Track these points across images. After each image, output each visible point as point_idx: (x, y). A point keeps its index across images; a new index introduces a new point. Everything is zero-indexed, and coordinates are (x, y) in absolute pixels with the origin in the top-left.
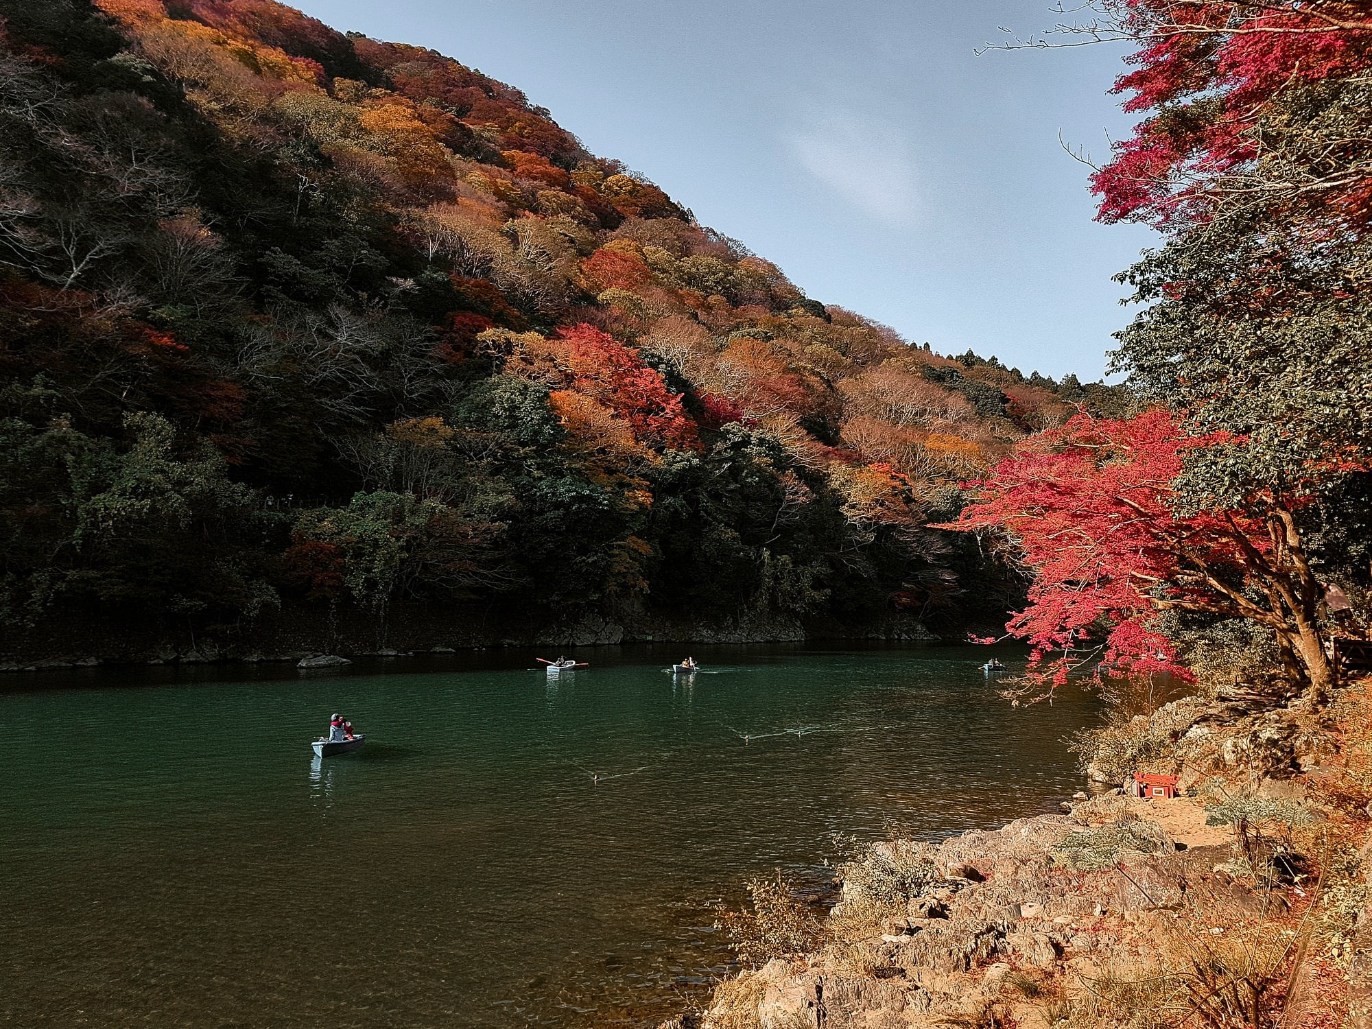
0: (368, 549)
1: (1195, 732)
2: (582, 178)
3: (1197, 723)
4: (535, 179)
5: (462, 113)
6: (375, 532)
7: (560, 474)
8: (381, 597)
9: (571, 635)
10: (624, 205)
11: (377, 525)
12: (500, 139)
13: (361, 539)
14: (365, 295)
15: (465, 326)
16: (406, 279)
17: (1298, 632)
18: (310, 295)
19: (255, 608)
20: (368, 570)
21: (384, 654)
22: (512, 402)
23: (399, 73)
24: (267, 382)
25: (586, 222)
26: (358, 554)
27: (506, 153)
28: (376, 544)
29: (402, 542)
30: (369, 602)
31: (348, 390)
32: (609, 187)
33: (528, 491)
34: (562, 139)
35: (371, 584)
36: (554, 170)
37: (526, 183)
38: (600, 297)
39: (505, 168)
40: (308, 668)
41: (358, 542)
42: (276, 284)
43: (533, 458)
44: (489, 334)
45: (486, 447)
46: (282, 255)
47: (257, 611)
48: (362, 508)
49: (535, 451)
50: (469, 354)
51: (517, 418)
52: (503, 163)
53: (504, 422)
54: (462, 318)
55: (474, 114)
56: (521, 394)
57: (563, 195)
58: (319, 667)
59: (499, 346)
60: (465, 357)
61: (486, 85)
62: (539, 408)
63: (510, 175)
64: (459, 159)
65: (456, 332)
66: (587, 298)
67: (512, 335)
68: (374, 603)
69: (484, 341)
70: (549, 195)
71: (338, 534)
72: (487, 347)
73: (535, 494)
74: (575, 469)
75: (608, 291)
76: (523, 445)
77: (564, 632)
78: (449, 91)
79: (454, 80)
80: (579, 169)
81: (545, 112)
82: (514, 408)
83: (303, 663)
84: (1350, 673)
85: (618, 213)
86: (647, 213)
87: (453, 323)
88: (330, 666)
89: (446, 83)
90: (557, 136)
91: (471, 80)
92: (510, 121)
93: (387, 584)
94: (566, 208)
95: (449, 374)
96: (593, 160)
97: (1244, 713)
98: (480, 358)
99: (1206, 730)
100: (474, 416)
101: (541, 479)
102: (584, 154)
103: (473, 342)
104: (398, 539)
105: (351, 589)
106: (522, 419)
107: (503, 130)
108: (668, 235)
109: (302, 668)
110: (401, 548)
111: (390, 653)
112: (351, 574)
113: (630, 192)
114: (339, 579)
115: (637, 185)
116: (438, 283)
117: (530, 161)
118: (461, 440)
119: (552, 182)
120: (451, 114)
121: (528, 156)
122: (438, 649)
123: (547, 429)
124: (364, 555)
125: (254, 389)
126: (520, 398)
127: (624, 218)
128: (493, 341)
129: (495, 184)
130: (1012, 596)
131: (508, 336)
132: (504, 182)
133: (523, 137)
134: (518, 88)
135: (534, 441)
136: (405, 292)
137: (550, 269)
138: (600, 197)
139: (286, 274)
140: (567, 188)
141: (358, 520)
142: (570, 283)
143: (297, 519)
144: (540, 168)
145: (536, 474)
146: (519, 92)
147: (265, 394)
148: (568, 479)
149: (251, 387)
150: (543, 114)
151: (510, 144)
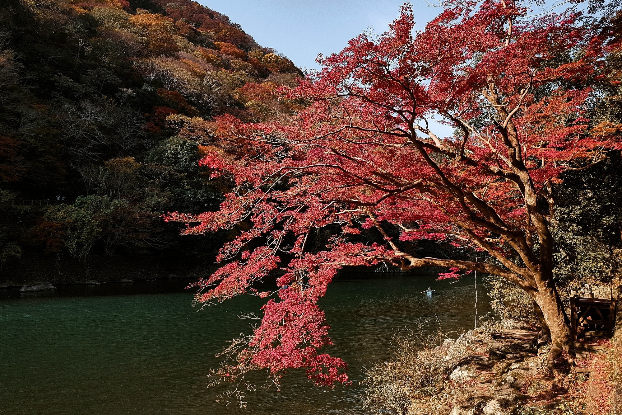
0: (79, 226)
1: (458, 374)
2: (253, 55)
3: (460, 365)
4: (229, 54)
5: (198, 25)
6: (84, 217)
7: (200, 187)
8: (85, 252)
9: (208, 272)
10: (272, 68)
11: (85, 213)
12: (215, 37)
13: (76, 221)
14: (106, 97)
15: (161, 113)
16: (128, 89)
17: (537, 290)
18: (78, 97)
19: (4, 258)
20: (79, 238)
21: (89, 283)
22: (176, 150)
23: (169, 7)
24: (31, 137)
25: (253, 75)
26: (74, 229)
27: (216, 43)
28: (84, 223)
29: (98, 223)
30: (78, 255)
31: (87, 143)
32: (265, 59)
33: (181, 196)
34: (244, 37)
35: (80, 245)
36: (239, 51)
37: (224, 57)
38: (247, 104)
39: (215, 50)
40: (25, 292)
41: (74, 222)
42: (59, 91)
43: (186, 179)
44: (172, 117)
45: (161, 173)
46: (64, 77)
47: (5, 260)
48: (81, 204)
49: (186, 176)
50: (163, 128)
51: (178, 158)
52: (215, 48)
53: (172, 160)
54: (160, 110)
55: (203, 25)
56: (181, 146)
57: (242, 62)
58: (33, 291)
59: (178, 123)
60: (160, 129)
61: (211, 14)
62: (190, 153)
63: (217, 53)
64: (192, 44)
65: (157, 117)
66: (240, 105)
67: (184, 117)
68: (80, 255)
69: (169, 121)
70: (235, 61)
71: (66, 218)
72: (171, 124)
73: (184, 198)
74: (209, 185)
75: (250, 102)
76: (180, 172)
77: (203, 270)
78: (192, 16)
79: (195, 10)
80: (252, 51)
81: (238, 26)
82: (176, 153)
83: (23, 289)
84: (588, 334)
85: (269, 71)
86: (283, 71)
87: (156, 112)
88: (41, 291)
89: (191, 12)
90: (242, 36)
91: (203, 11)
92: (220, 29)
93: (88, 246)
94: (243, 68)
95: (149, 137)
96: (260, 48)
97: (502, 357)
98: (168, 129)
99: (466, 373)
100: (156, 158)
101: (187, 190)
102: (256, 45)
103: (164, 121)
104: (96, 221)
105: (69, 248)
106: (181, 159)
107: (217, 33)
108: (291, 81)
109: (22, 292)
110: (98, 225)
111: (93, 283)
112: (69, 240)
113: (275, 62)
114: (62, 243)
115: (279, 58)
116: (148, 92)
117: (227, 47)
118: (147, 169)
119: (237, 56)
120: (192, 25)
121: (226, 44)
122: (123, 280)
123: (193, 164)
124: (77, 229)
125: (26, 141)
126: (180, 148)
127: (271, 73)
128: (174, 120)
129: (208, 56)
130: (447, 251)
131: (181, 118)
132: (213, 55)
133: (226, 36)
134: (226, 15)
135: (186, 171)
136: (130, 97)
137: (219, 90)
138: (261, 64)
139: (65, 87)
140: (246, 58)
141: (77, 210)
142: (230, 97)
143: (47, 210)
144: (232, 50)
145: (187, 187)
146: (226, 17)
147: (31, 144)
148: (203, 190)
149: (24, 140)
150: (238, 27)
151: (219, 39)
